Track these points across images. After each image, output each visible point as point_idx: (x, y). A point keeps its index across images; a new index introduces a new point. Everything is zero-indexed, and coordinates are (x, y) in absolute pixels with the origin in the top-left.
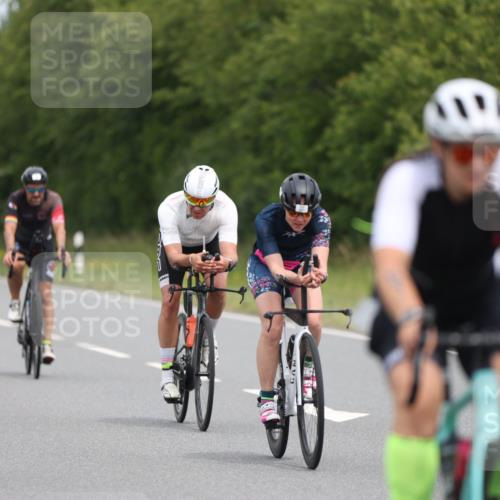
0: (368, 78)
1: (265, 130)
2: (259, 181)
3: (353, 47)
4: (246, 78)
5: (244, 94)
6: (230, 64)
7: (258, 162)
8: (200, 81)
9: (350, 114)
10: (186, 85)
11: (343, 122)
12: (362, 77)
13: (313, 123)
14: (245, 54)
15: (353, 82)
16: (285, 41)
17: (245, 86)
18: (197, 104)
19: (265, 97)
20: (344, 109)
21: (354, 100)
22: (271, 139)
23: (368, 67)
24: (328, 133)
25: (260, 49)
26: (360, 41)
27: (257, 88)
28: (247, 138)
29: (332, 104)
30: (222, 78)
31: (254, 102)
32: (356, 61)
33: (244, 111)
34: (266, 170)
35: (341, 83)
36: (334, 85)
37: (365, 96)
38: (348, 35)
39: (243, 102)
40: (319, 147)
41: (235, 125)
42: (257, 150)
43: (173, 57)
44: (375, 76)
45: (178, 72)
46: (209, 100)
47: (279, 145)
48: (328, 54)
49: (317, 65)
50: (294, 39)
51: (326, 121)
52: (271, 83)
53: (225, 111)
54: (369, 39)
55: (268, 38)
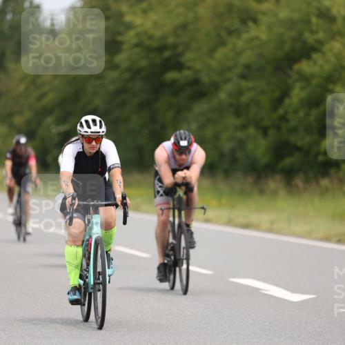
0: (315, 63)
1: (244, 99)
2: (240, 135)
3: (304, 42)
4: (230, 64)
5: (229, 75)
6: (220, 54)
7: (238, 122)
8: (198, 65)
9: (302, 88)
10: (189, 68)
11: (298, 94)
12: (311, 63)
13: (277, 94)
14: (229, 46)
15: (305, 67)
16: (257, 38)
17: (229, 69)
18: (196, 82)
19: (243, 77)
20: (298, 85)
21: (305, 79)
22: (247, 106)
23: (315, 56)
24: (287, 101)
25: (240, 44)
26: (309, 38)
27: (238, 71)
28: (231, 105)
29: (290, 81)
30: (214, 64)
31: (235, 80)
32: (307, 51)
33: (229, 87)
34: (244, 127)
35: (296, 67)
36: (291, 68)
37: (313, 76)
38: (301, 34)
39: (228, 80)
40: (281, 111)
41: (223, 96)
42: (238, 113)
43: (180, 49)
44: (320, 62)
45: (183, 59)
46: (205, 79)
47: (253, 110)
48: (287, 47)
49: (279, 54)
50: (263, 36)
51: (285, 93)
52: (248, 67)
53: (216, 87)
54: (316, 37)
55: (245, 36)
